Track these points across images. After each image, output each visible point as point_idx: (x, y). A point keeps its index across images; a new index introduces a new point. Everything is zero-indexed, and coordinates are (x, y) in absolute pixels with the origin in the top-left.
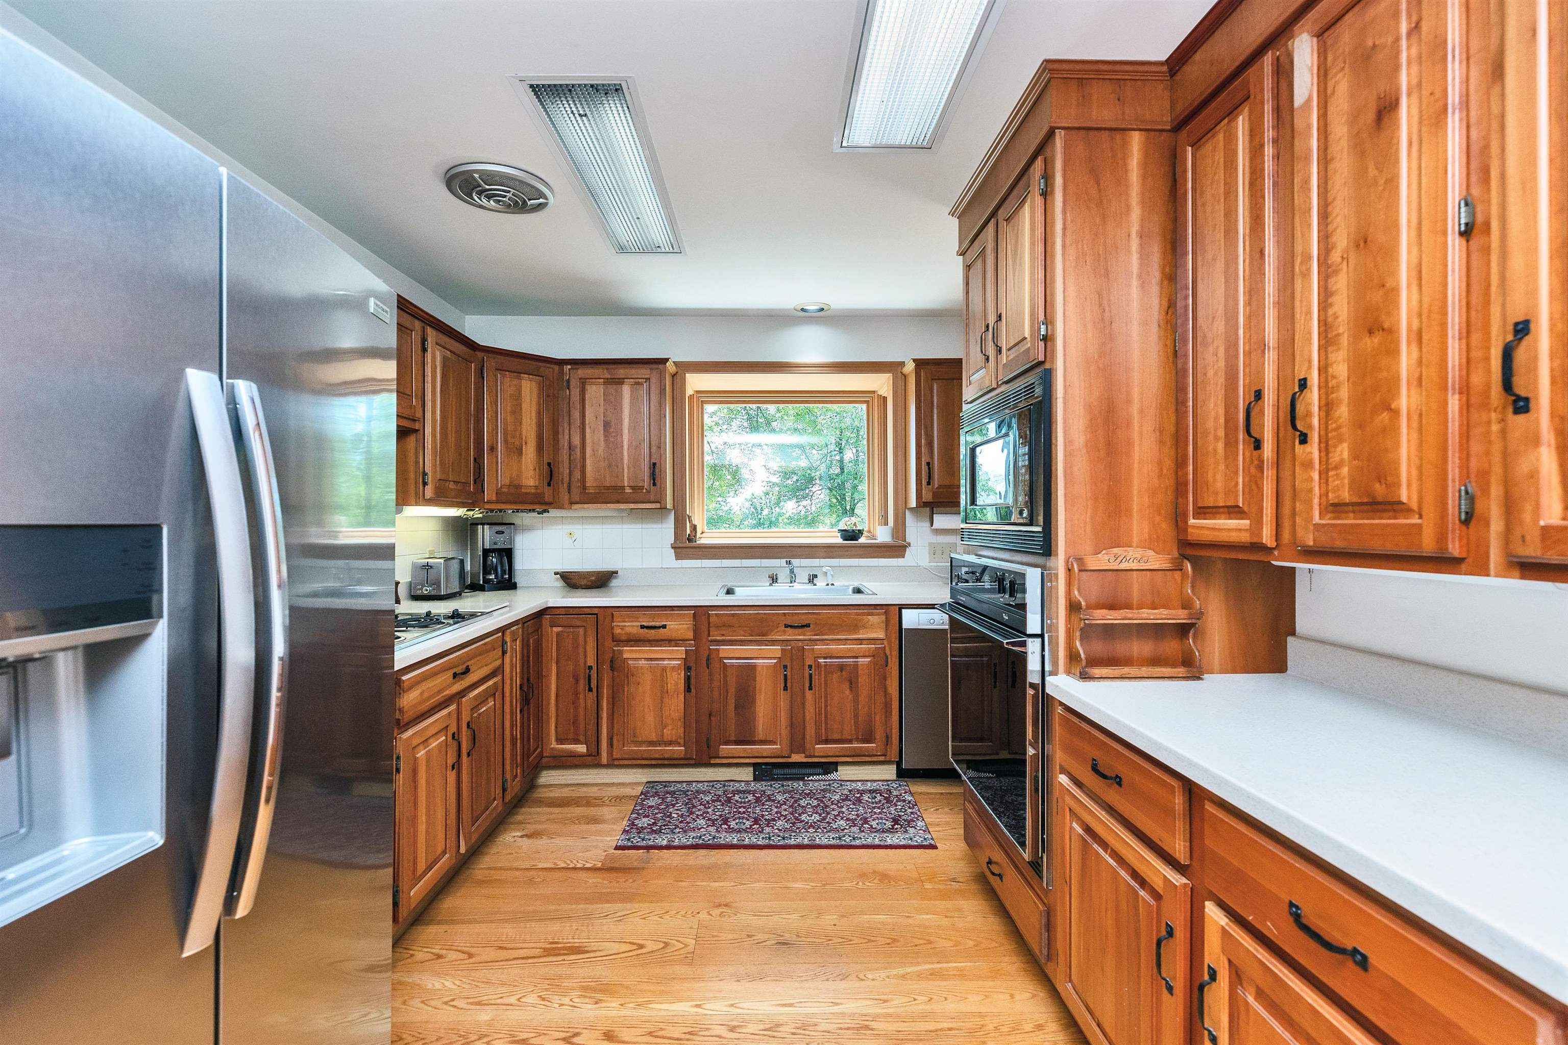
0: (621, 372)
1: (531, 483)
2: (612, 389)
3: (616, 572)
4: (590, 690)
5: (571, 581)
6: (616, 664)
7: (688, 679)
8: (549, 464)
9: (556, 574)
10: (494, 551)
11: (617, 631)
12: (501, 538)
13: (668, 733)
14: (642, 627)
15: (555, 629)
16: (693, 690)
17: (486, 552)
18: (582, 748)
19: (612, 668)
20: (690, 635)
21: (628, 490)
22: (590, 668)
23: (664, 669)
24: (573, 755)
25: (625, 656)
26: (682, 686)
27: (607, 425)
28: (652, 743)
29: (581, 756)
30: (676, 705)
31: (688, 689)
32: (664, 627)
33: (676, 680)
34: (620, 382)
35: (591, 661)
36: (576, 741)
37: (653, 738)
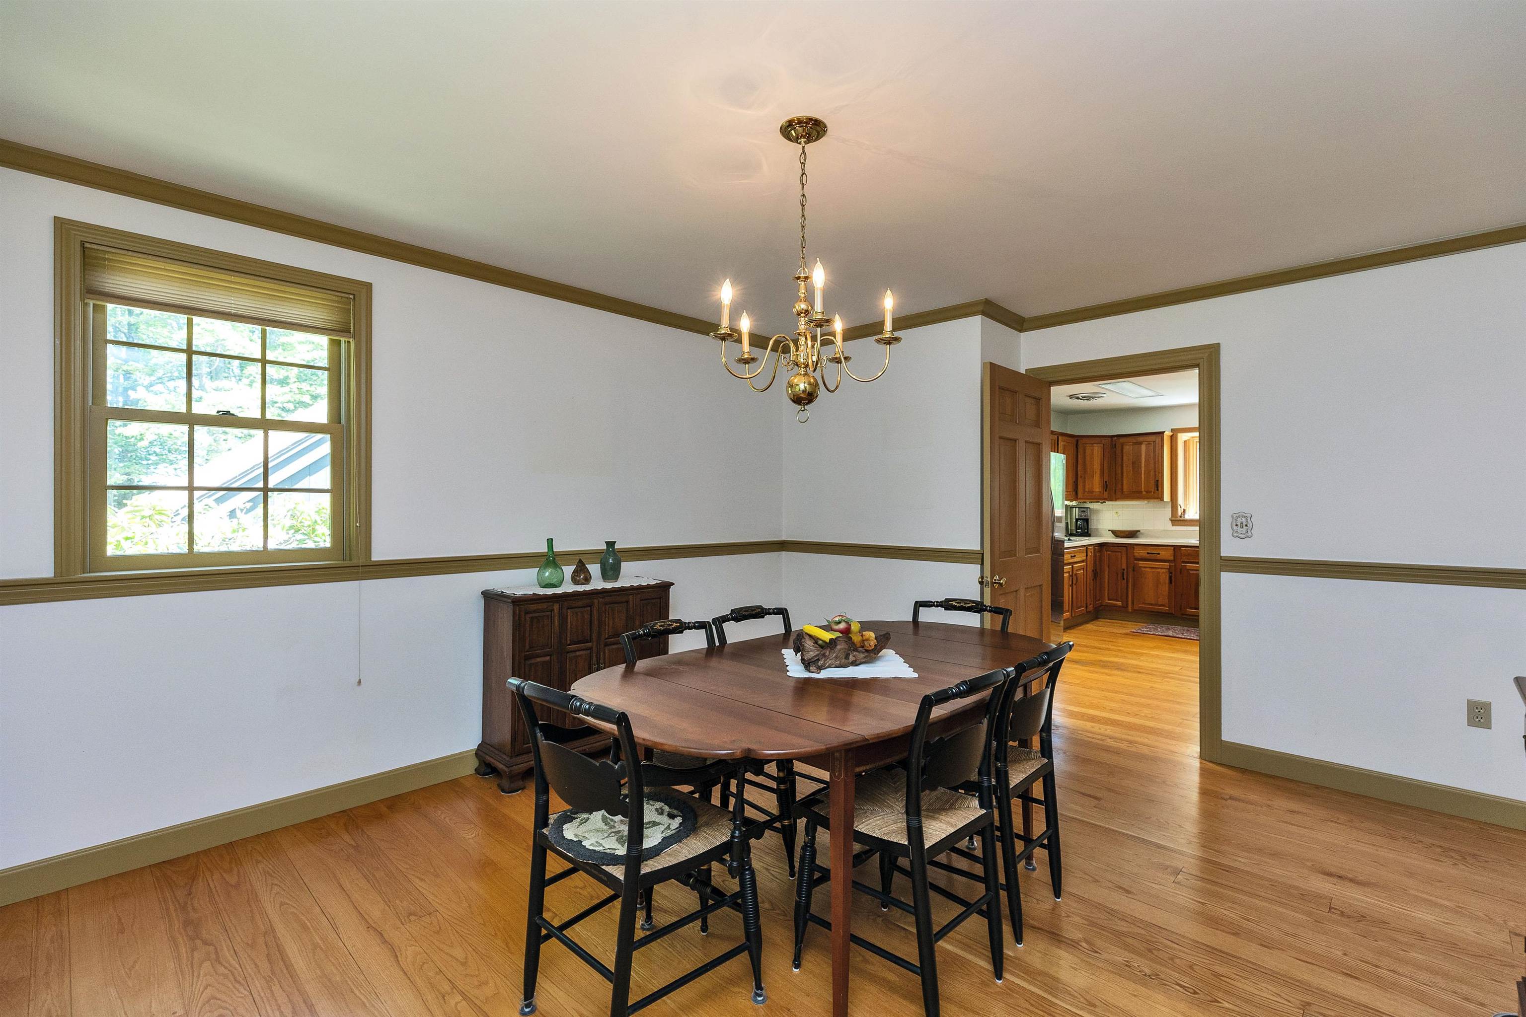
0: (1141, 439)
1: (1097, 490)
2: (1136, 446)
3: (1139, 531)
4: (1124, 579)
5: (1116, 533)
6: (1135, 569)
7: (1170, 578)
8: (1106, 482)
9: (1109, 531)
10: (1080, 519)
11: (1136, 554)
12: (1083, 514)
13: (1160, 601)
14: (1148, 553)
15: (1108, 553)
16: (1173, 584)
17: (1077, 520)
18: (1120, 603)
19: (1134, 570)
20: (1172, 558)
21: (1144, 493)
22: (1124, 570)
23: (1159, 573)
24: (1115, 606)
25: (1140, 565)
26: (1167, 581)
27: (1133, 463)
28: (1152, 604)
29: (1120, 607)
30: (1165, 588)
31: (1170, 582)
32: (1159, 554)
33: (1165, 578)
34: (1140, 443)
35: (1124, 566)
36: (1117, 600)
37: (1153, 602)
